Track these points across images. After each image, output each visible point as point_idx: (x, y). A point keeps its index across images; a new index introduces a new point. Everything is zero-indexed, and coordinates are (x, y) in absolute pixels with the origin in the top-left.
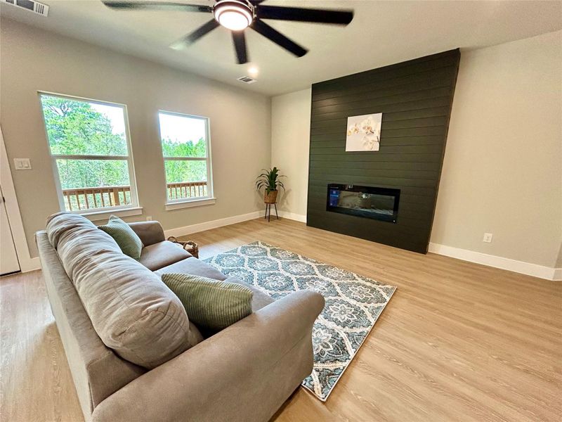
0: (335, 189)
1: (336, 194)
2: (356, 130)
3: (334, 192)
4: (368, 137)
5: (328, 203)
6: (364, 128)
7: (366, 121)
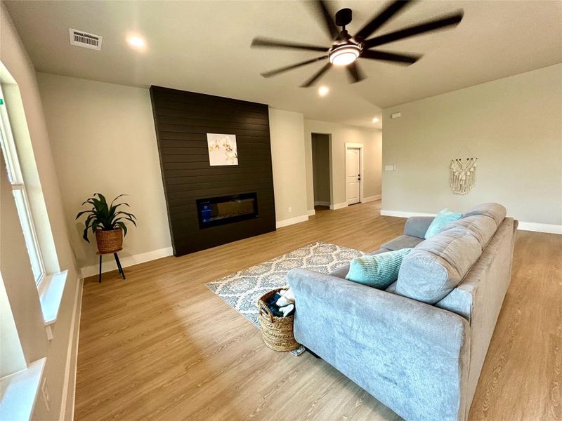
0: (206, 205)
1: (208, 208)
2: (217, 146)
3: (206, 207)
4: (228, 153)
5: (201, 220)
6: (224, 145)
7: (225, 140)
